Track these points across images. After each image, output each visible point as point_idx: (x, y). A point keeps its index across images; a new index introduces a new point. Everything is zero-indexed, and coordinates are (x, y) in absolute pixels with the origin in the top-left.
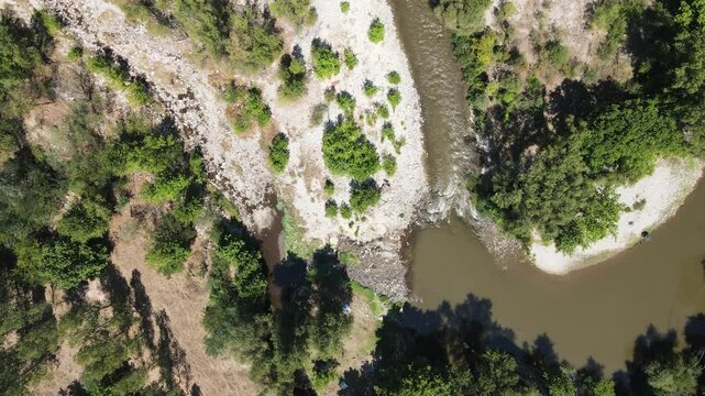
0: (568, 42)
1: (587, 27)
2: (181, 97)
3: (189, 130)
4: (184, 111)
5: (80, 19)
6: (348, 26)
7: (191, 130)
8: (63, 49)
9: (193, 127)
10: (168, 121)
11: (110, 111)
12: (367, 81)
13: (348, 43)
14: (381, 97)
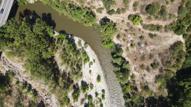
0: (150, 86)
1: (156, 82)
2: (45, 95)
3: (47, 104)
4: (46, 99)
5: (19, 73)
6: (91, 77)
7: (48, 104)
8: (14, 82)
9: (49, 104)
10: (42, 102)
11: (26, 99)
12: (96, 92)
13: (91, 81)
14: (100, 96)
